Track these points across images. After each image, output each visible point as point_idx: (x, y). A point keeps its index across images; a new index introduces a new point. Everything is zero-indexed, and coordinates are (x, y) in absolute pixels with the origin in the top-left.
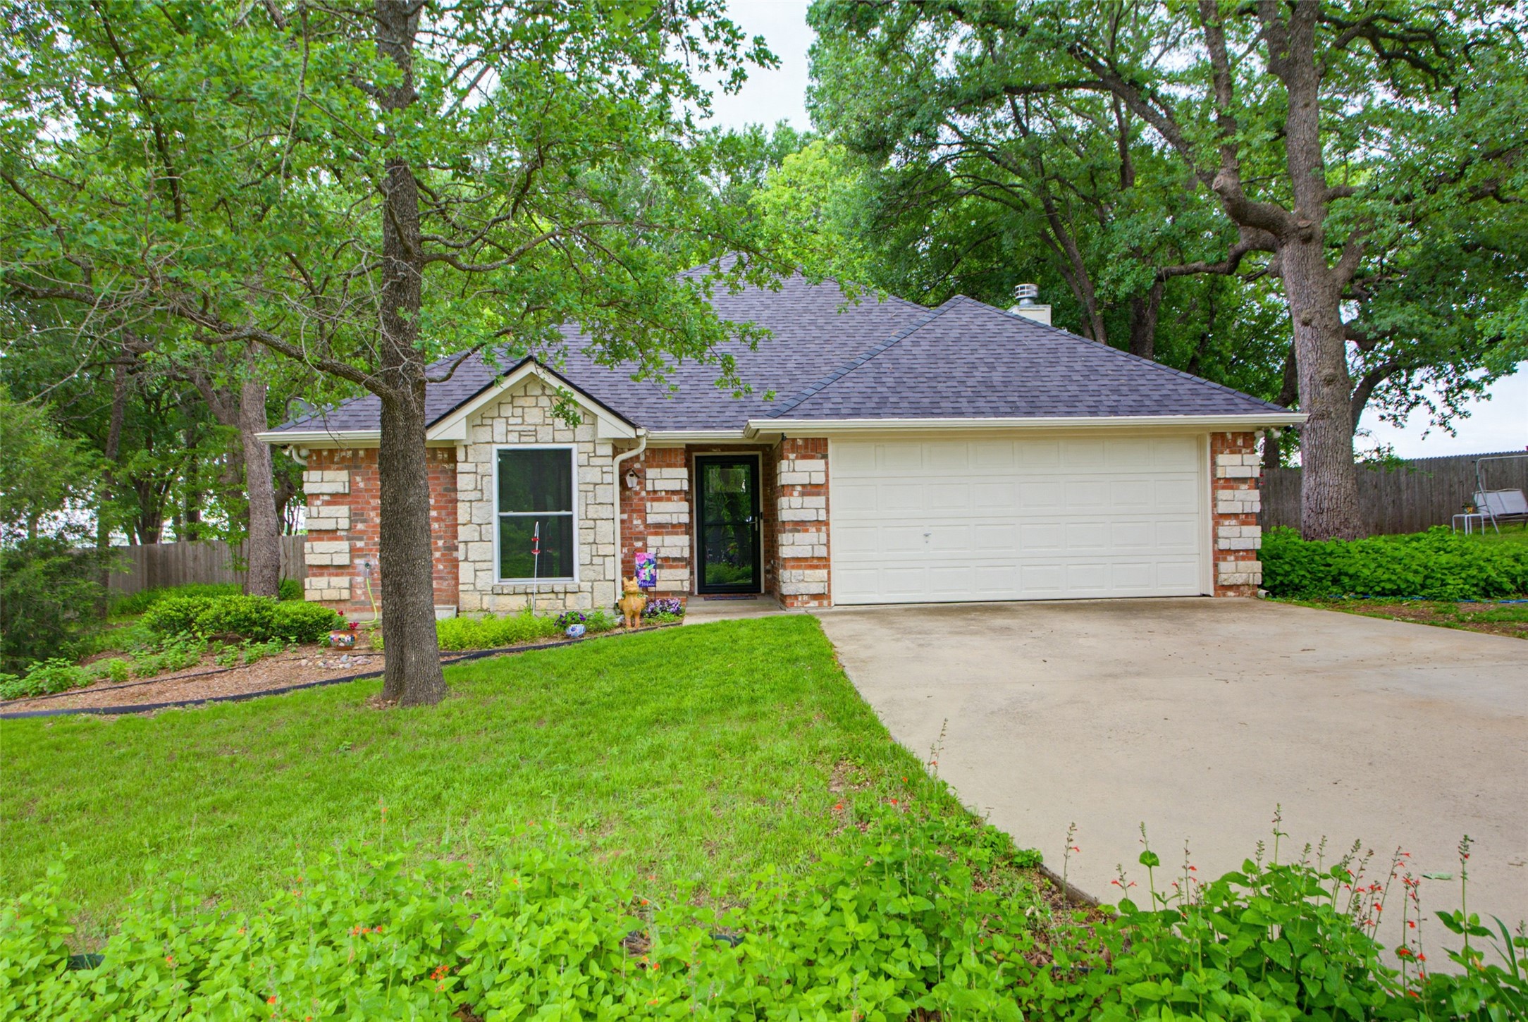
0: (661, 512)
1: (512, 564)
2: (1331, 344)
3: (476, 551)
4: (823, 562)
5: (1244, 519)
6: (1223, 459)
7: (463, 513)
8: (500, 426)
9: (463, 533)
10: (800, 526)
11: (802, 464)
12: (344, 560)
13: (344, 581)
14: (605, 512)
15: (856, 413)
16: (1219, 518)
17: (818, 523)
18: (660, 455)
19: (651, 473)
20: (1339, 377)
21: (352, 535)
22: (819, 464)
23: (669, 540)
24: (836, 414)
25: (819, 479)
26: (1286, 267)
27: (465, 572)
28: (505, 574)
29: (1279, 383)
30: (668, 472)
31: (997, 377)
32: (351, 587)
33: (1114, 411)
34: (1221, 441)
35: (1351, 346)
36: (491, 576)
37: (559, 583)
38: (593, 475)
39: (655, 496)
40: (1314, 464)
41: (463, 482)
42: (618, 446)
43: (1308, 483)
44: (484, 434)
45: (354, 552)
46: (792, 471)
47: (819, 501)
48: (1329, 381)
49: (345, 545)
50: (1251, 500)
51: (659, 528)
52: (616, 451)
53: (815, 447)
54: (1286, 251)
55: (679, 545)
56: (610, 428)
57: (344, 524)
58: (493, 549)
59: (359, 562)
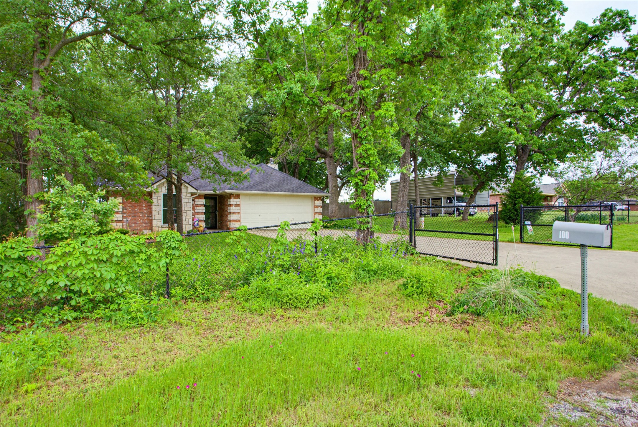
0: (198, 209)
1: (166, 221)
2: (335, 179)
3: (157, 217)
4: (239, 220)
5: (319, 213)
6: (316, 202)
7: (154, 208)
8: (164, 188)
9: (154, 213)
10: (234, 213)
11: (235, 200)
12: (121, 219)
13: (121, 224)
14: (189, 209)
15: (247, 190)
16: (315, 213)
17: (239, 213)
18: (200, 197)
19: (198, 200)
20: (336, 186)
21: (123, 213)
22: (238, 200)
23: (201, 216)
24: (243, 190)
25: (238, 203)
26: (327, 162)
27: (154, 222)
28: (164, 223)
29: (324, 182)
30: (200, 200)
31: (273, 183)
32: (123, 226)
33: (297, 192)
34: (316, 198)
35: (339, 179)
36: (161, 223)
38: (186, 201)
39: (199, 206)
40: (332, 203)
41: (154, 201)
43: (330, 207)
44: (159, 190)
45: (123, 217)
46: (233, 201)
47: (238, 208)
48: (334, 186)
49: (121, 215)
50: (320, 210)
51: (199, 213)
52: (192, 195)
53: (238, 196)
54: (327, 159)
55: (203, 217)
56: (191, 190)
57: (121, 210)
58: (161, 217)
59: (125, 219)
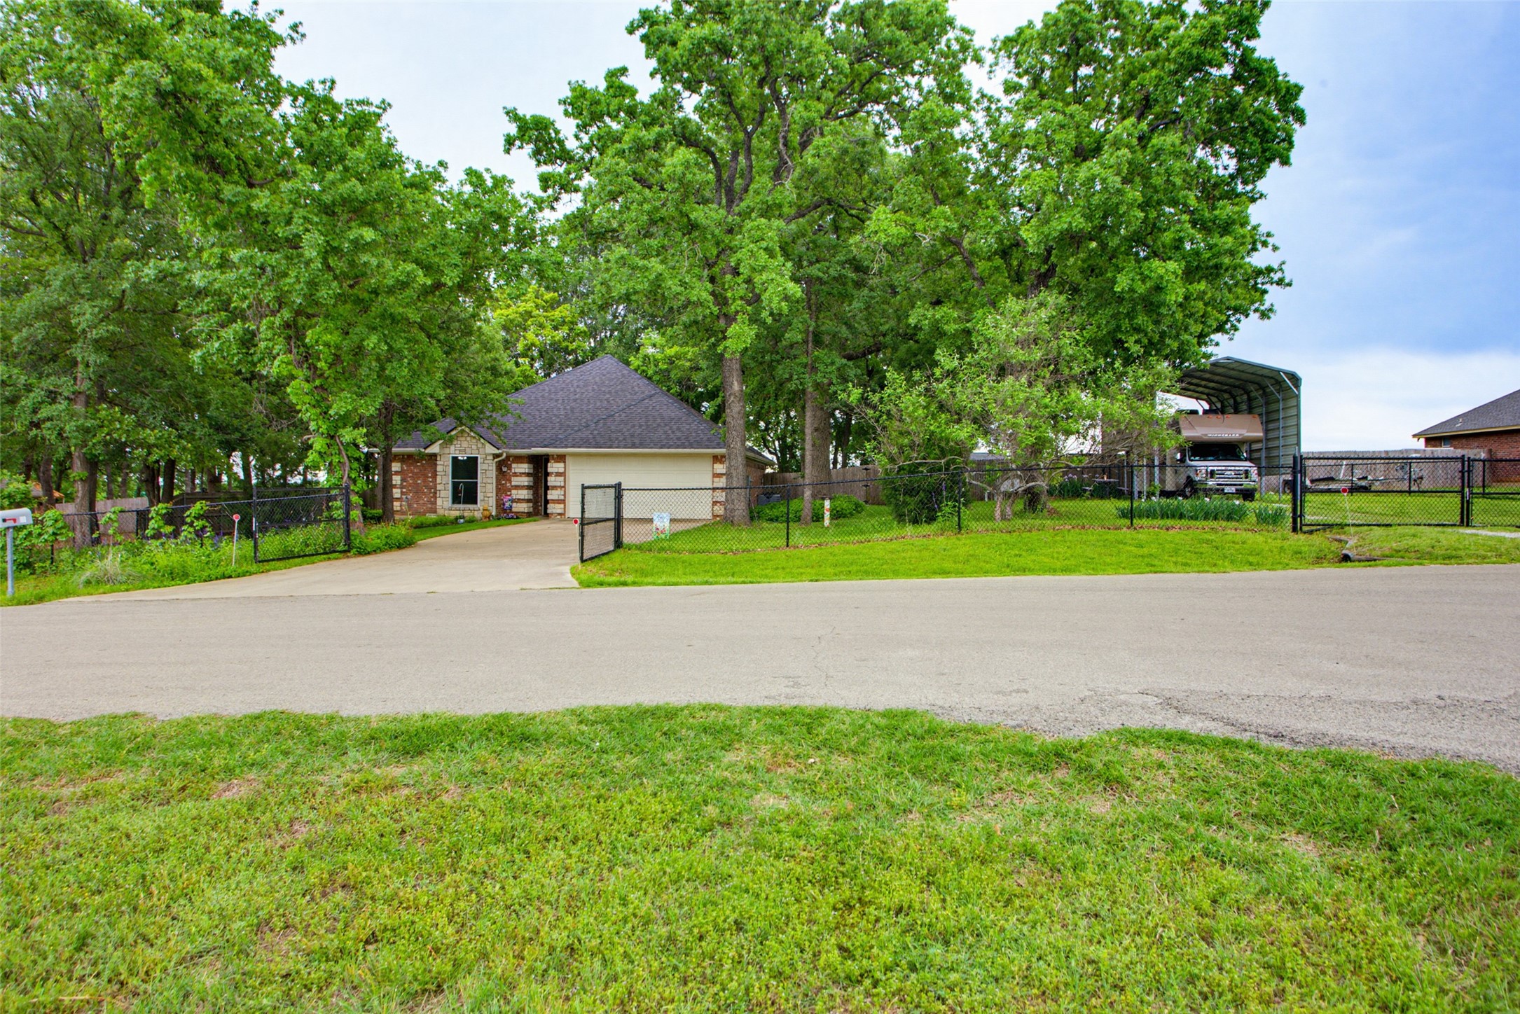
0: (518, 481)
1: (456, 500)
3: (443, 494)
4: (563, 502)
7: (439, 479)
8: (452, 448)
9: (439, 487)
10: (555, 488)
11: (556, 465)
12: (399, 496)
14: (490, 481)
15: (575, 446)
17: (561, 487)
18: (518, 459)
19: (514, 465)
21: (401, 487)
22: (562, 465)
23: (520, 492)
24: (569, 446)
25: (562, 470)
27: (439, 501)
28: (454, 502)
32: (401, 506)
34: (717, 459)
36: (449, 503)
37: (471, 506)
38: (486, 467)
39: (515, 474)
41: (439, 468)
42: (496, 456)
44: (447, 451)
45: (402, 493)
46: (553, 467)
47: (561, 478)
49: (399, 491)
51: (517, 487)
52: (495, 458)
53: (561, 458)
56: (491, 450)
58: (449, 493)
